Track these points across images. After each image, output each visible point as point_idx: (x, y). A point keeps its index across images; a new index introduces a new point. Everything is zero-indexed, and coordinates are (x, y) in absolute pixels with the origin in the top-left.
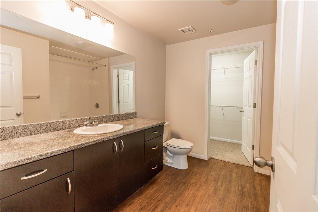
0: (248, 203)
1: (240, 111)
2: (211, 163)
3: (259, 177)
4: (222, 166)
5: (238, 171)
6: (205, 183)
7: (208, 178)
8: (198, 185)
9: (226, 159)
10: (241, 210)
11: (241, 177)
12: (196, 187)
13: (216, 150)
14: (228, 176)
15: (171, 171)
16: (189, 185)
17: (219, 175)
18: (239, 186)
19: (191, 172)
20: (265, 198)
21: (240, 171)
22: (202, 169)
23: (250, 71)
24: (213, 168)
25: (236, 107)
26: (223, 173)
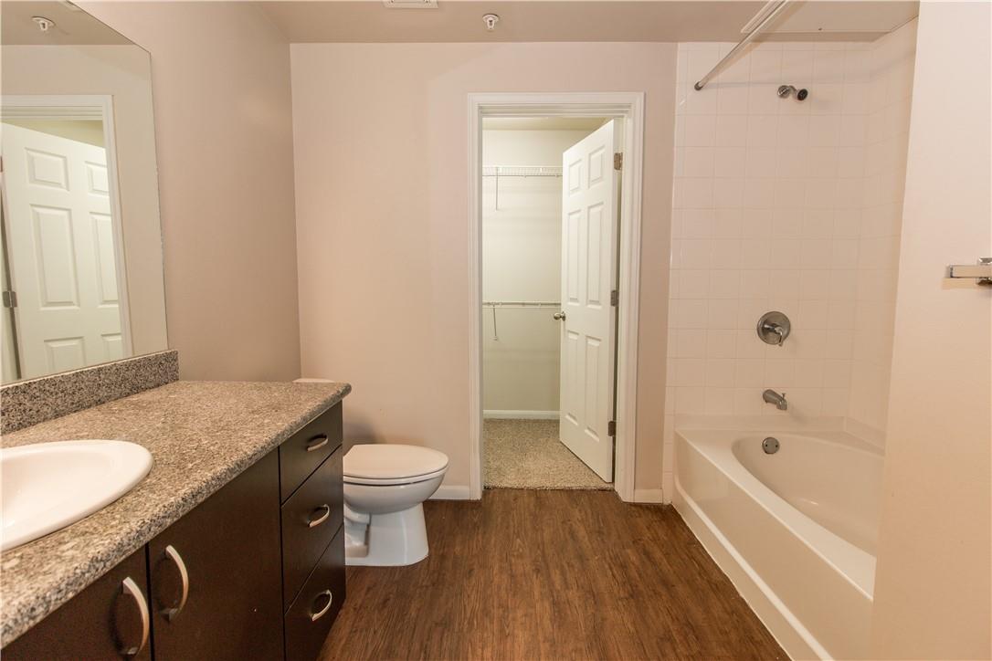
0: (662, 618)
1: (556, 318)
2: (495, 507)
3: (640, 516)
4: (532, 507)
5: (583, 513)
6: (514, 595)
7: (514, 568)
8: (497, 612)
9: (533, 482)
10: (660, 655)
11: (600, 533)
12: (492, 622)
13: (492, 456)
14: (566, 540)
15: (369, 589)
16: (466, 626)
17: (541, 547)
18: (613, 566)
19: (449, 564)
20: (688, 581)
21: (589, 511)
22: (478, 541)
23: (589, 187)
24: (511, 523)
25: (537, 304)
26: (547, 534)
